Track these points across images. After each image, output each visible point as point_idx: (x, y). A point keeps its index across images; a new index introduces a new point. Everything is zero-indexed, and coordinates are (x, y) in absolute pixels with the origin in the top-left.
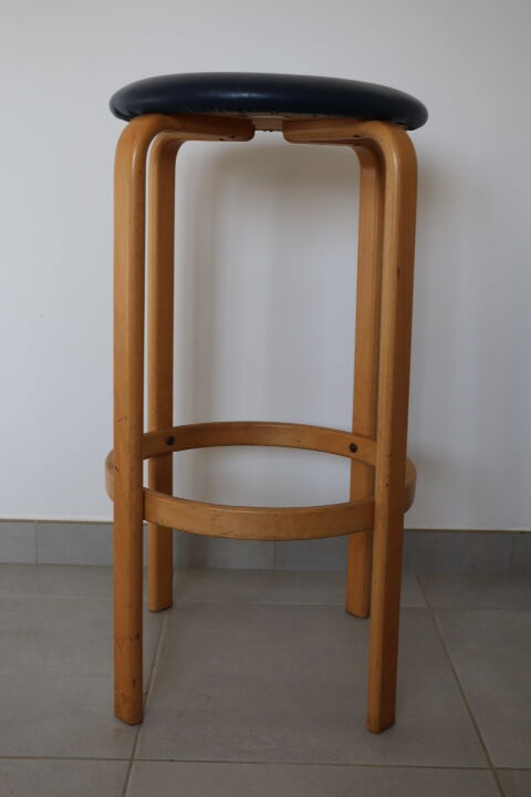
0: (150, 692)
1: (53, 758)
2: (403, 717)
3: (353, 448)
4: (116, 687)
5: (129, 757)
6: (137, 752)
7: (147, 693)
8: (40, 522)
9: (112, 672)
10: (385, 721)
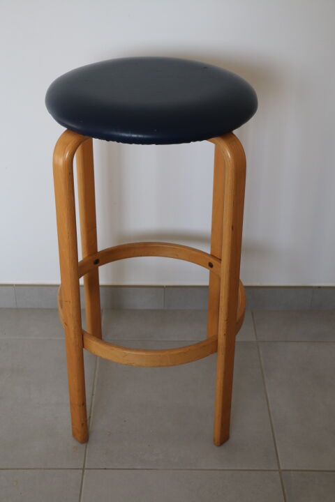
0: (92, 415)
1: (41, 469)
2: (234, 434)
3: (211, 265)
4: (73, 424)
5: (82, 467)
6: (86, 463)
7: (90, 417)
8: (16, 285)
9: (69, 402)
10: (224, 437)
